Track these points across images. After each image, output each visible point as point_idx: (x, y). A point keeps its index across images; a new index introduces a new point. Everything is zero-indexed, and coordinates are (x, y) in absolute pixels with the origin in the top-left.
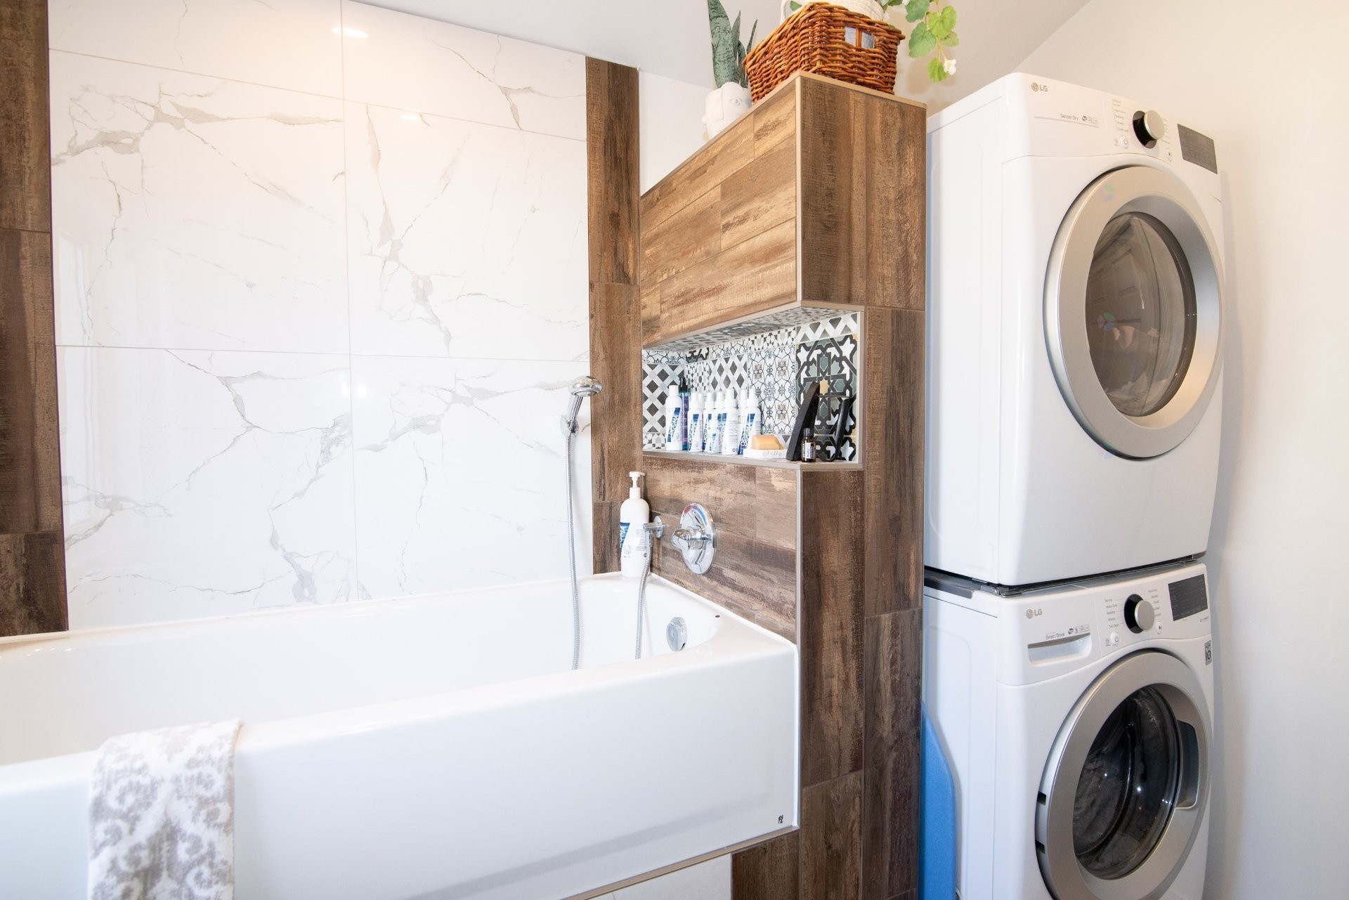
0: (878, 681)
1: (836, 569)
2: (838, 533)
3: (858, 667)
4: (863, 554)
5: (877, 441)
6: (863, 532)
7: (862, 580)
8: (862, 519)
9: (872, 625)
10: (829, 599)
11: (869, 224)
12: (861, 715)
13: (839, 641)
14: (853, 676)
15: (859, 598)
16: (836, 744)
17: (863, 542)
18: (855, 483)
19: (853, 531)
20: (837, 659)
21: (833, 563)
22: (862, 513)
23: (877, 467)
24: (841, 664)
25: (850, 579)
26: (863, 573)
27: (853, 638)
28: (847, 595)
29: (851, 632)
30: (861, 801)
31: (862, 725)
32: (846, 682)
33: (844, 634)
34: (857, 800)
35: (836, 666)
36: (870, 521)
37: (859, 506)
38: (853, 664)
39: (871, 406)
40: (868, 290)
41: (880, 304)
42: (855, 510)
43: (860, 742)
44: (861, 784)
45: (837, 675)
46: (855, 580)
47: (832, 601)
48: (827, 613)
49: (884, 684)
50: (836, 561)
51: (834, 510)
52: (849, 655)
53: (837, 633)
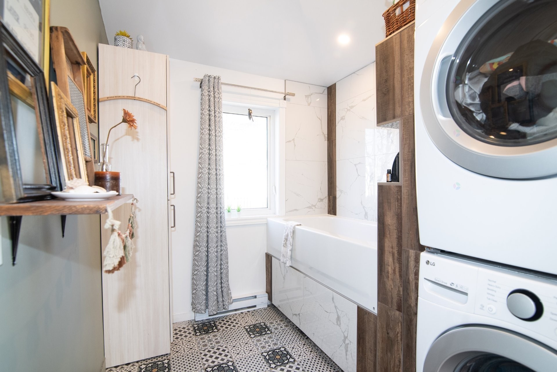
0: (409, 279)
1: (390, 224)
2: (390, 209)
3: (399, 268)
4: (401, 221)
5: (407, 173)
6: (401, 211)
7: (401, 231)
8: (401, 206)
9: (405, 252)
10: (387, 235)
11: (402, 83)
12: (401, 289)
13: (391, 253)
14: (397, 270)
15: (400, 238)
16: (390, 294)
17: (401, 215)
18: (397, 191)
19: (397, 210)
20: (391, 260)
21: (389, 221)
22: (401, 203)
23: (407, 184)
24: (392, 262)
25: (396, 230)
26: (401, 228)
27: (397, 254)
28: (395, 235)
29: (396, 252)
30: (401, 325)
31: (402, 293)
32: (394, 271)
33: (394, 251)
34: (400, 324)
35: (390, 262)
36: (404, 207)
37: (399, 200)
38: (397, 265)
39: (404, 158)
40: (402, 111)
41: (408, 114)
42: (398, 201)
43: (401, 300)
44: (401, 319)
45: (390, 266)
46: (398, 231)
47: (388, 236)
48: (386, 240)
49: (412, 282)
50: (390, 221)
51: (389, 200)
52: (396, 261)
53: (391, 250)
